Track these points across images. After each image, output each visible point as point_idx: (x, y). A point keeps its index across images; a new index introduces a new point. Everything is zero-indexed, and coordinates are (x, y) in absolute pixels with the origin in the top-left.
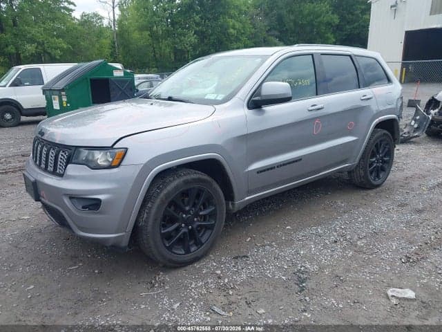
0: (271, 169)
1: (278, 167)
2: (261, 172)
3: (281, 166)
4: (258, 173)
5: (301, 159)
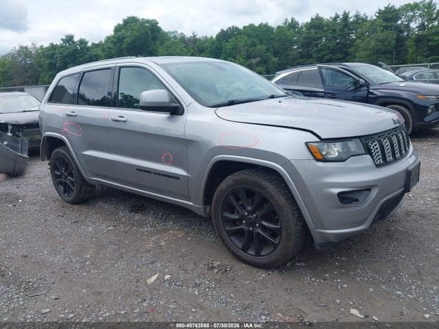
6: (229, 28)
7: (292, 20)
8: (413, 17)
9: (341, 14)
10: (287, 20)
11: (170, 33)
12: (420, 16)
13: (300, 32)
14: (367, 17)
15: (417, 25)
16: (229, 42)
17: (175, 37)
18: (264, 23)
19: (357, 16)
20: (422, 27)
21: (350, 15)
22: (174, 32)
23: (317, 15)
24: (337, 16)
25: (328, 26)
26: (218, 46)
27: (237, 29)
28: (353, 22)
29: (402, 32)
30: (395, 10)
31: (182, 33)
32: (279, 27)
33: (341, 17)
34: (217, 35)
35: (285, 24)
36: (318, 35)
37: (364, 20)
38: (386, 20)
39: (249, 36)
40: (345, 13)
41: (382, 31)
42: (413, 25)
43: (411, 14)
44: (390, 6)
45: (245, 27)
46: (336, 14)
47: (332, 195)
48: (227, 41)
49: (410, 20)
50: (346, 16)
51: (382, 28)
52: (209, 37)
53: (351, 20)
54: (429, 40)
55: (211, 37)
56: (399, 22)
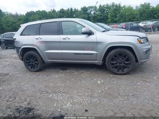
6: (30, 11)
7: (54, 9)
8: (92, 10)
9: (70, 8)
10: (51, 9)
11: (5, 12)
12: (94, 10)
13: (57, 14)
14: (78, 10)
15: (93, 13)
16: (31, 17)
17: (8, 14)
18: (44, 10)
19: (75, 9)
20: (94, 13)
21: (73, 9)
22: (7, 12)
23: (62, 8)
24: (69, 9)
25: (66, 12)
26: (27, 18)
27: (34, 12)
28: (74, 11)
29: (89, 15)
30: (86, 8)
31: (10, 13)
32: (49, 12)
33: (70, 9)
34: (26, 14)
35: (51, 11)
36: (63, 15)
37: (77, 11)
38: (84, 11)
39: (39, 15)
40: (71, 8)
41: (83, 14)
42: (92, 13)
43: (91, 9)
44: (85, 6)
45: (36, 12)
46: (68, 8)
47: (144, 51)
48: (30, 16)
49: (91, 11)
50: (71, 9)
51: (83, 13)
52: (22, 15)
53: (73, 10)
54: (97, 18)
55: (23, 15)
56: (88, 12)
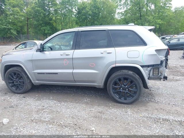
0: (43, 74)
1: (46, 74)
2: (39, 74)
3: (47, 74)
4: (38, 74)
5: (57, 74)
